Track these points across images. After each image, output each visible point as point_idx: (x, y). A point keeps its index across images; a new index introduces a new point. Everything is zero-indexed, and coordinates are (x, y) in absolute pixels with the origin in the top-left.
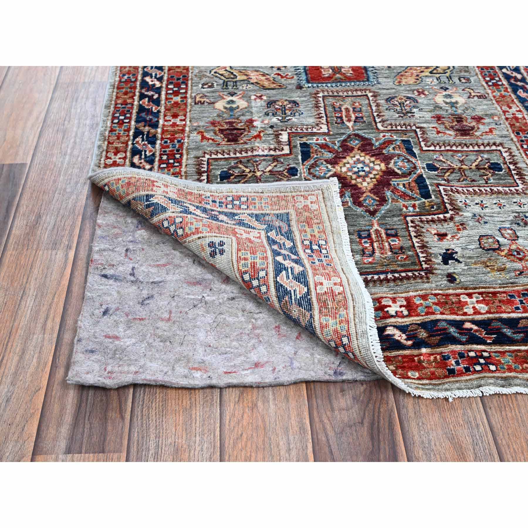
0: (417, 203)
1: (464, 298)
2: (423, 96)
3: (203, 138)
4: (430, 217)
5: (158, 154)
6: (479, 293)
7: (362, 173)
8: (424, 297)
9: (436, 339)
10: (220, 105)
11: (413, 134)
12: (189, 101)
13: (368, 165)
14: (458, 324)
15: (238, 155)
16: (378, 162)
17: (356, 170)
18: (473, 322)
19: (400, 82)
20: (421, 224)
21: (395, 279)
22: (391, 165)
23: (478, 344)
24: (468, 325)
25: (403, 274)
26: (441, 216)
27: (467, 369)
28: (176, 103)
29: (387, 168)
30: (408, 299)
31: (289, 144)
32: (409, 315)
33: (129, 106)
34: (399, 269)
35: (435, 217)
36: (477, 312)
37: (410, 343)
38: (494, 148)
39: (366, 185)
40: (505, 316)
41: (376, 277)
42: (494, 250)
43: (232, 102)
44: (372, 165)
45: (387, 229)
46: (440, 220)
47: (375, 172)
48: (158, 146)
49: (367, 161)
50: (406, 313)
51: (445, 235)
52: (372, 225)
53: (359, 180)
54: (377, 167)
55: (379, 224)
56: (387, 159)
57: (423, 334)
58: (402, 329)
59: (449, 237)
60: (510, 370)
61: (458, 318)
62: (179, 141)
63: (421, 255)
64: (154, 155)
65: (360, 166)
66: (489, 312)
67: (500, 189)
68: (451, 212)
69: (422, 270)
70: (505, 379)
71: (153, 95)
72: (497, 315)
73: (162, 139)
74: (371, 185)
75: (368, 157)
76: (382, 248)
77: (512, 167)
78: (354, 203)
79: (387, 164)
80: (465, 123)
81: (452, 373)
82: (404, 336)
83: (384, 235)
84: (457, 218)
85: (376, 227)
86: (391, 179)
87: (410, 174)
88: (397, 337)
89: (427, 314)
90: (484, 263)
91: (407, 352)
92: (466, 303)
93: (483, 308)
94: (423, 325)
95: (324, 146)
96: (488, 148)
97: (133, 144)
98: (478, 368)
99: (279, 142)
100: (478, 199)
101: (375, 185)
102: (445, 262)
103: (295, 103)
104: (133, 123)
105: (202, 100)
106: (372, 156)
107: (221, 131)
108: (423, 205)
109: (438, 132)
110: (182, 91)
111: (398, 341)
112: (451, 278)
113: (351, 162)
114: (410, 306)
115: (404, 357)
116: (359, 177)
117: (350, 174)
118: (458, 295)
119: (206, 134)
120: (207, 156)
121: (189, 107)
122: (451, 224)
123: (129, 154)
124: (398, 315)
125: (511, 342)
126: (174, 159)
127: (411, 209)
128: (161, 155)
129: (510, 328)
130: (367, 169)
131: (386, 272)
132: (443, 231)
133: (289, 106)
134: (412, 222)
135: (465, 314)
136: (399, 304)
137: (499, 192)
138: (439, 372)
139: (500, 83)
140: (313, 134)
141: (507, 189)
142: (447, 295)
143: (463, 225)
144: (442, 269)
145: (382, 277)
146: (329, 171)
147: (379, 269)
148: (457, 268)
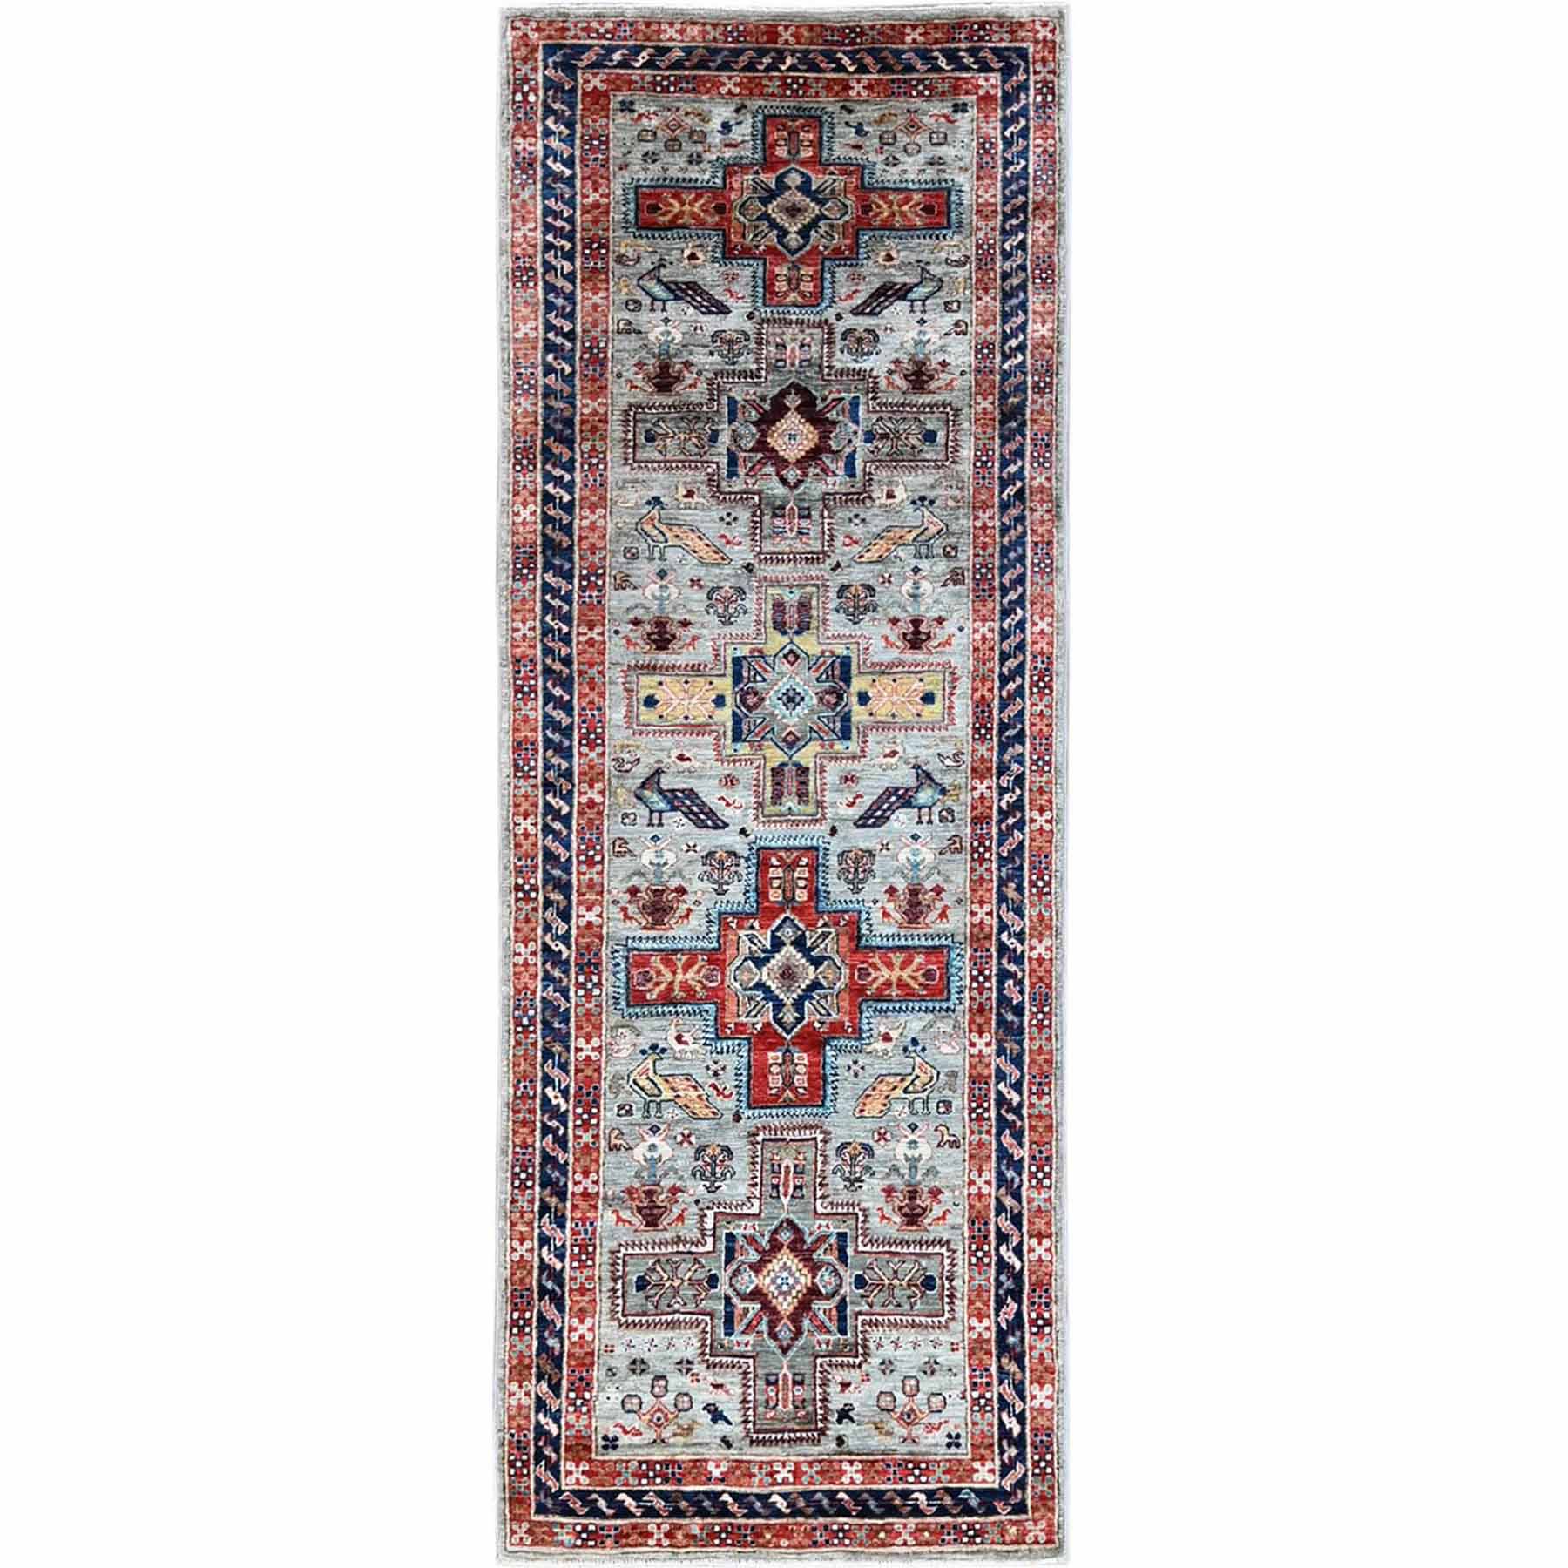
0: (832, 1338)
1: (846, 1466)
2: (882, 1142)
3: (619, 1219)
4: (840, 1359)
5: (568, 1244)
6: (861, 1462)
7: (785, 1288)
8: (810, 1464)
9: (810, 1510)
10: (640, 1152)
11: (851, 1222)
12: (603, 1143)
13: (792, 1275)
14: (831, 1495)
15: (657, 1250)
16: (805, 1271)
17: (779, 1281)
18: (847, 1492)
19: (862, 1111)
20: (828, 1369)
21: (790, 1440)
22: (817, 1280)
23: (844, 1516)
24: (841, 1495)
25: (798, 1435)
26: (851, 1360)
27: (827, 1542)
28: (586, 1145)
29: (813, 1283)
30: (797, 1464)
31: (714, 1235)
32: (794, 1484)
33: (530, 1150)
34: (797, 1427)
35: (845, 1359)
36: (852, 1482)
37: (788, 1511)
38: (937, 1249)
39: (786, 1306)
40: (875, 1487)
41: (773, 1436)
42: (888, 1411)
43: (653, 1147)
44: (797, 1274)
45: (795, 1375)
46: (849, 1366)
47: (798, 1287)
48: (568, 1231)
49: (794, 1269)
50: (791, 1480)
51: (849, 1385)
52: (781, 1368)
53: (781, 1299)
54: (802, 1280)
55: (790, 1367)
56: (814, 1268)
57: (801, 1503)
58: (784, 1496)
59: (851, 1388)
60: (861, 1545)
61: (834, 1487)
62: (592, 1224)
63: (819, 1411)
64: (563, 1245)
65: (785, 1274)
66: (862, 1483)
67: (923, 1319)
68: (861, 1358)
69: (816, 1430)
70: (853, 1553)
71: (558, 1128)
72: (869, 1487)
73: (573, 1219)
74: (791, 1308)
75: (796, 1261)
76: (785, 1400)
77: (947, 1285)
78: (769, 1334)
79: (814, 1277)
80: (918, 1202)
81: (815, 1544)
82: (785, 1504)
83: (790, 1382)
84: (864, 1367)
85: (785, 1370)
86: (811, 1301)
87: (833, 1296)
88: (778, 1505)
89: (810, 1483)
90: (875, 1424)
91: (784, 1521)
92: (845, 1472)
93: (858, 1478)
94: (802, 1494)
95: (751, 1240)
96: (930, 1250)
97: (540, 1227)
98: (836, 1541)
99: (703, 1231)
100: (894, 1335)
101: (796, 1308)
102: (840, 1421)
103: (727, 1150)
104: (537, 1189)
105: (618, 1142)
106: (800, 1260)
107: (639, 1210)
108: (836, 1344)
109: (883, 1217)
110: (594, 1121)
111: (779, 1510)
112: (840, 1441)
113: (777, 1269)
114: (797, 1473)
115: (781, 1525)
116: (781, 1293)
117: (772, 1288)
118: (841, 1461)
119: (621, 1214)
120: (623, 1250)
121: (602, 1155)
122: (858, 1371)
123: (536, 1243)
124: (785, 1482)
125: (872, 1515)
126: (587, 1253)
127: (824, 1346)
128: (572, 1245)
129: (876, 1500)
130: (791, 1281)
131: (782, 1431)
132: (847, 1380)
133: (721, 1158)
134: (821, 1366)
135: (842, 1483)
136: (788, 1468)
137: (920, 1325)
138: (806, 1542)
139: (986, 1115)
140: (742, 1216)
141: (929, 1320)
142: (831, 1462)
143: (867, 1377)
144: (835, 1429)
145: (779, 1436)
146: (752, 1282)
147: (778, 1426)
148: (846, 1429)
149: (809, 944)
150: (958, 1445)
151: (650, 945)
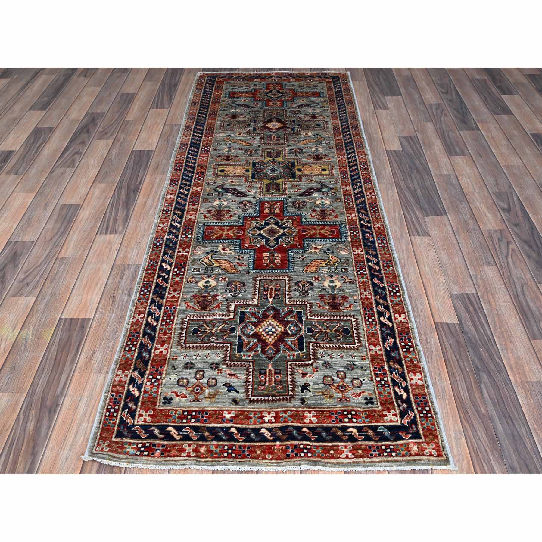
0: (296, 353)
1: (306, 414)
2: (317, 281)
3: (188, 306)
4: (301, 363)
5: (161, 315)
6: (315, 411)
7: (270, 333)
8: (285, 412)
9: (284, 437)
10: (201, 284)
11: (305, 308)
12: (184, 280)
13: (274, 328)
14: (299, 429)
15: (205, 318)
16: (280, 326)
17: (267, 330)
18: (308, 428)
19: (306, 271)
20: (295, 367)
21: (273, 400)
22: (287, 329)
23: (306, 441)
24: (304, 429)
25: (278, 398)
26: (307, 362)
27: (296, 455)
28: (177, 282)
29: (285, 330)
30: (277, 413)
31: (234, 312)
32: (275, 422)
33: (151, 283)
34: (277, 394)
35: (304, 363)
36: (311, 422)
37: (272, 438)
38: (348, 318)
39: (271, 340)
40: (325, 425)
41: (263, 398)
42: (330, 385)
43: (208, 282)
44: (277, 327)
45: (275, 369)
46: (306, 365)
47: (277, 332)
48: (162, 311)
49: (275, 325)
50: (273, 421)
51: (307, 374)
52: (268, 367)
53: (268, 337)
54: (279, 329)
55: (273, 366)
56: (285, 324)
57: (280, 434)
58: (269, 430)
59: (308, 376)
60: (318, 457)
61: (300, 425)
62: (174, 308)
63: (290, 386)
64: (159, 316)
65: (270, 328)
66: (317, 423)
67: (345, 346)
68: (312, 361)
69: (288, 395)
70: (314, 461)
71: (165, 276)
72: (321, 425)
73: (165, 306)
74: (274, 341)
75: (276, 322)
76: (270, 381)
77: (355, 332)
78: (262, 352)
79: (285, 327)
80: (337, 301)
81: (288, 456)
82: (270, 434)
83: (273, 373)
84: (315, 365)
85: (270, 368)
86: (284, 338)
87: (296, 335)
88: (265, 435)
89: (284, 422)
90: (323, 392)
91: (269, 444)
92: (307, 416)
93: (314, 419)
94: (281, 428)
95: (253, 314)
96: (345, 319)
97: (149, 308)
98: (302, 455)
99: (229, 311)
100: (330, 352)
101: (276, 341)
102: (302, 391)
103: (243, 284)
104: (151, 295)
105: (192, 280)
106: (278, 322)
107: (198, 302)
108: (298, 355)
109: (320, 307)
110: (182, 273)
111: (266, 437)
112: (303, 401)
113: (266, 325)
114: (277, 417)
115: (267, 446)
116: (268, 335)
117: (263, 333)
118: (304, 411)
119: (189, 304)
120: (188, 318)
121: (184, 285)
122: (311, 367)
123: (146, 315)
124: (270, 422)
125: (325, 441)
126: (170, 319)
127: (292, 357)
128: (163, 316)
129: (326, 432)
130: (273, 330)
131: (268, 396)
132: (305, 372)
133: (239, 285)
134: (290, 365)
135: (305, 423)
136: (271, 415)
137: (344, 348)
138: (282, 456)
139: (365, 273)
140: (249, 306)
141: (348, 346)
142: (298, 411)
143: (316, 369)
144: (299, 395)
145: (266, 398)
146: (253, 330)
147: (266, 393)
148: (308, 395)
149: (280, 224)
150: (372, 403)
151: (214, 224)
